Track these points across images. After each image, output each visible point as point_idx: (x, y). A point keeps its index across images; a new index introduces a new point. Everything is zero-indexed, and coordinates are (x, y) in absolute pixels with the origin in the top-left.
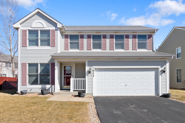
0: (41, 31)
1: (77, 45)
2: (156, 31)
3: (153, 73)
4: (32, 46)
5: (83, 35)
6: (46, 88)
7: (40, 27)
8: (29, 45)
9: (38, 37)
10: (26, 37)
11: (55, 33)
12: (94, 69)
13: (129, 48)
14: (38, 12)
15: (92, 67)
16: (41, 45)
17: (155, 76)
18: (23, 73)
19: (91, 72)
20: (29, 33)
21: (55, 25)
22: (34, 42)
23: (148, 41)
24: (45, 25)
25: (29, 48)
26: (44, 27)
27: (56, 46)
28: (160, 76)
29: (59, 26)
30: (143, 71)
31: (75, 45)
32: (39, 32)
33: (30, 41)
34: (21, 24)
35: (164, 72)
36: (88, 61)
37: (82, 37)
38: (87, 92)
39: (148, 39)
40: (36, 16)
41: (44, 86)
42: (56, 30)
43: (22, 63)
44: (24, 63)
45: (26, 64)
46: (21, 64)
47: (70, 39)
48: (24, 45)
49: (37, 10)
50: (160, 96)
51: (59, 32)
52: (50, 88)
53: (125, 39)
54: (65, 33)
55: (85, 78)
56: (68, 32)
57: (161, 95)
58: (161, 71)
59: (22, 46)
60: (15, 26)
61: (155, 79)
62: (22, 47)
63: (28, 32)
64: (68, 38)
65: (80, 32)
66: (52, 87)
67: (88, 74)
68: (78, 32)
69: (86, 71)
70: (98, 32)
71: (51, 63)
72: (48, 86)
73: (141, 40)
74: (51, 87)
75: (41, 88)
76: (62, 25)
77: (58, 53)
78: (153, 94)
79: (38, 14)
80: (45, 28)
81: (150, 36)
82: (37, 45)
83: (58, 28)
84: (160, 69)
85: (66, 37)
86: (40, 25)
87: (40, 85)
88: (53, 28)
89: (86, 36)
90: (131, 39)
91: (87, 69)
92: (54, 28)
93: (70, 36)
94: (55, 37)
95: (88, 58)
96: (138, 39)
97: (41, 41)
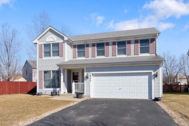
0: (53, 44)
1: (83, 53)
2: (157, 34)
3: (147, 77)
5: (89, 44)
7: (52, 41)
8: (45, 56)
9: (50, 49)
10: (42, 50)
12: (91, 75)
13: (130, 53)
14: (50, 29)
15: (89, 73)
16: (53, 56)
17: (149, 80)
19: (89, 77)
20: (44, 47)
21: (63, 38)
22: (48, 54)
23: (151, 45)
24: (55, 39)
25: (44, 58)
26: (55, 41)
27: (63, 56)
28: (153, 80)
29: (66, 38)
30: (136, 76)
31: (82, 54)
32: (51, 45)
33: (45, 53)
34: (38, 40)
36: (86, 68)
37: (88, 46)
38: (85, 94)
39: (151, 43)
40: (49, 32)
41: (55, 89)
42: (64, 42)
43: (39, 70)
45: (42, 71)
47: (77, 48)
49: (50, 28)
50: (153, 100)
51: (66, 44)
52: (59, 91)
53: (127, 45)
54: (73, 43)
55: (84, 82)
56: (75, 42)
57: (153, 98)
58: (153, 75)
60: (34, 42)
61: (149, 83)
63: (43, 45)
64: (76, 48)
65: (86, 42)
67: (86, 79)
68: (84, 42)
69: (85, 76)
70: (101, 41)
72: (58, 89)
73: (143, 44)
76: (67, 38)
77: (65, 61)
78: (146, 97)
79: (50, 30)
81: (153, 40)
82: (50, 56)
83: (65, 40)
84: (153, 73)
85: (74, 46)
86: (52, 40)
87: (52, 88)
89: (91, 45)
90: (132, 44)
91: (85, 74)
92: (62, 41)
93: (78, 45)
95: (86, 65)
96: (140, 44)
97: (53, 52)
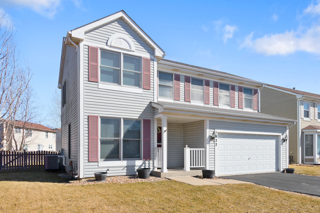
4: (108, 83)
6: (135, 166)
11: (149, 64)
18: (90, 137)
35: (284, 140)
44: (94, 116)
46: (87, 117)
48: (92, 78)
59: (87, 79)
62: (89, 81)
66: (145, 164)
71: (144, 121)
74: (143, 164)
75: (126, 167)
80: (134, 51)
88: (146, 55)
94: (149, 72)
